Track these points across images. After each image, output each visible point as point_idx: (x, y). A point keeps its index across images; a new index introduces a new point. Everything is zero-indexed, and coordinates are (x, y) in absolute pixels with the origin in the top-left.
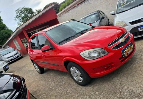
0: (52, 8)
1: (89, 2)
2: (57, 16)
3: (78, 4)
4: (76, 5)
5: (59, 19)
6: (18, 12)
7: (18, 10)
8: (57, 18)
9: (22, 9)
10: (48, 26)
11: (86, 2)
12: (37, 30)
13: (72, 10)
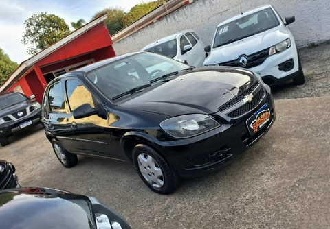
0: (102, 23)
1: (174, 18)
2: (111, 42)
3: (158, 19)
4: (155, 20)
5: (115, 46)
6: (31, 24)
7: (30, 19)
8: (111, 46)
9: (40, 18)
10: (93, 60)
11: (169, 19)
12: (67, 68)
13: (142, 31)
